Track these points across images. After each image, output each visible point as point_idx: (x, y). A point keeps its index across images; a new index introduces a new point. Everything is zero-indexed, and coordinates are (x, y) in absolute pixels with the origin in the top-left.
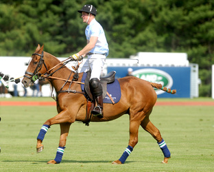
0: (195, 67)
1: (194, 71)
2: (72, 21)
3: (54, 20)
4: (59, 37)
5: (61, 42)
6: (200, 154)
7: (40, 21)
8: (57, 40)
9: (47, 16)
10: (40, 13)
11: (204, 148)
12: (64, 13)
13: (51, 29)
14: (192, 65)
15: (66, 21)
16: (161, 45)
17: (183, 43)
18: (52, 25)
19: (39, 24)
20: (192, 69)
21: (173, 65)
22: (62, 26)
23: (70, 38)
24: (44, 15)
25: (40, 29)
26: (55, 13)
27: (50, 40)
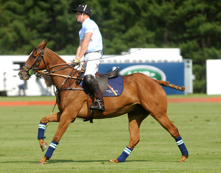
0: (188, 62)
1: (188, 67)
2: (59, 18)
3: (42, 16)
4: (47, 34)
5: (50, 39)
6: (195, 153)
7: (28, 18)
8: (45, 37)
9: (34, 13)
10: (28, 9)
11: (200, 146)
12: (51, 9)
13: (39, 26)
14: (186, 60)
15: (53, 17)
16: (152, 40)
17: (175, 38)
18: (40, 22)
19: (26, 21)
20: (186, 64)
21: (166, 61)
22: (50, 23)
23: (58, 35)
24: (31, 11)
25: (27, 26)
26: (42, 9)
27: (38, 38)
